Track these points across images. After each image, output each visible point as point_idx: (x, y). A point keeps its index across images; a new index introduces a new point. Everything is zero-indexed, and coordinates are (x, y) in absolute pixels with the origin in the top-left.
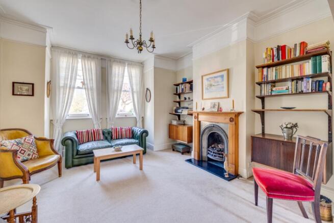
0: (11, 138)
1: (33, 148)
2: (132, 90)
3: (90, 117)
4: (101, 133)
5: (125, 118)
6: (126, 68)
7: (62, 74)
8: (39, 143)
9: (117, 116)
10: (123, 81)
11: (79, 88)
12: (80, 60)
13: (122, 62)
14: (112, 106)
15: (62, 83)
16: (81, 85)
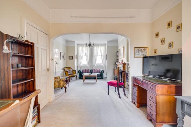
0: (68, 69)
1: (72, 72)
2: (102, 55)
3: (87, 65)
4: (90, 70)
5: (99, 66)
6: (99, 47)
7: (80, 52)
8: (73, 71)
9: (96, 65)
10: (98, 52)
11: (84, 56)
12: (84, 47)
13: (98, 45)
14: (94, 62)
15: (80, 55)
16: (85, 55)
